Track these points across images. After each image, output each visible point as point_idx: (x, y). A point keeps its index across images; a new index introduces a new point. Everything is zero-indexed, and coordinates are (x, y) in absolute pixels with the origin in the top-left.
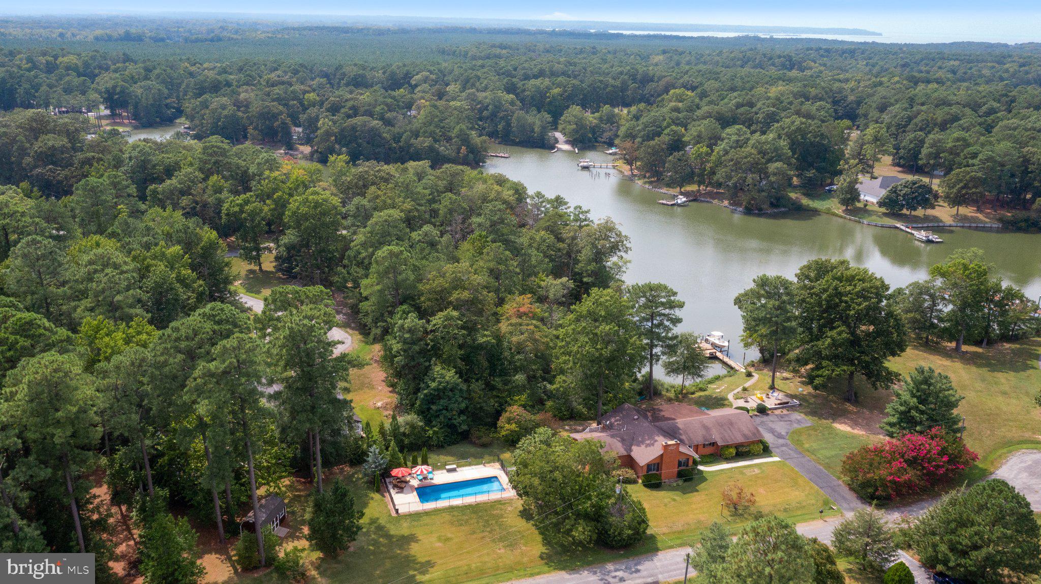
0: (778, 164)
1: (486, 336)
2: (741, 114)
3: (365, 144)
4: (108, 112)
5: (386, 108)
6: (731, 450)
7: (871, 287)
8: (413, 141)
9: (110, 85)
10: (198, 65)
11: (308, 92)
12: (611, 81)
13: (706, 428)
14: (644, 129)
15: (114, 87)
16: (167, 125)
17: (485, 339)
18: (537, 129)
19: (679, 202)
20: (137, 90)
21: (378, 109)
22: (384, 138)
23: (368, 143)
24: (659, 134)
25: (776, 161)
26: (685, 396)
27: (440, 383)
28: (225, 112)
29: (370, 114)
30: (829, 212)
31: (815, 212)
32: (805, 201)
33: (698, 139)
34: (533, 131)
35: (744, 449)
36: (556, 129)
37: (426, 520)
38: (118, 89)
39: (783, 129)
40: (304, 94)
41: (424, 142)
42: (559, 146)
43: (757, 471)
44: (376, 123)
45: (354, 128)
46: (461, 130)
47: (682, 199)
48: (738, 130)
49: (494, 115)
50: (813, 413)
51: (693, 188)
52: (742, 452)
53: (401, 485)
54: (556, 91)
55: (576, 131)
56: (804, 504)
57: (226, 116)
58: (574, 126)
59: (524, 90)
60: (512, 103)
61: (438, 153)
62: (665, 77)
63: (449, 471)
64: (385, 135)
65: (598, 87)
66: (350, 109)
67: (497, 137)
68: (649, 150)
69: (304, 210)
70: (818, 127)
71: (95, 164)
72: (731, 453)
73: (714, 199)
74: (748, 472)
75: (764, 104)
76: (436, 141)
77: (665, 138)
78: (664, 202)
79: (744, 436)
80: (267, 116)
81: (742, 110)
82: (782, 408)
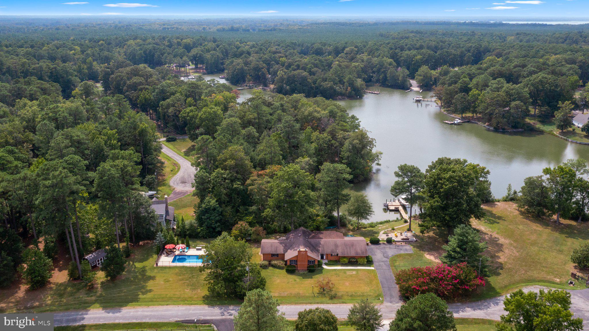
0: (517, 102)
1: (238, 185)
2: (515, 72)
3: (298, 85)
4: (194, 66)
5: (313, 66)
6: (345, 259)
7: (456, 176)
8: (322, 83)
9: (195, 53)
10: (244, 43)
11: (282, 57)
12: (453, 52)
13: (336, 246)
14: (449, 80)
15: (197, 54)
16: (220, 73)
17: (237, 186)
18: (400, 78)
19: (456, 122)
20: (208, 56)
21: (309, 66)
22: (308, 82)
23: (300, 84)
24: (456, 83)
25: (518, 100)
26: (359, 229)
27: (207, 205)
28: (238, 67)
29: (304, 69)
30: (551, 133)
31: (541, 132)
32: (539, 126)
33: (477, 86)
34: (398, 79)
35: (353, 260)
36: (413, 78)
37: (167, 270)
38: (198, 55)
39: (531, 81)
40: (279, 58)
41: (328, 84)
42: (413, 88)
43: (354, 273)
44: (305, 74)
45: (294, 76)
46: (350, 78)
47: (457, 121)
48: (499, 81)
49: (379, 71)
50: (418, 247)
51: (469, 115)
52: (353, 261)
53: (170, 252)
54: (419, 57)
55: (423, 80)
56: (366, 294)
57: (238, 69)
58: (422, 77)
59: (401, 57)
60: (390, 64)
61: (335, 90)
62: (498, 49)
63: (198, 249)
64: (309, 80)
65: (445, 55)
66: (296, 66)
67: (380, 83)
68: (448, 92)
69: (204, 116)
70: (554, 80)
71: (144, 91)
72: (344, 261)
73: (479, 121)
74: (348, 273)
75: (532, 66)
76: (335, 84)
77: (458, 85)
78: (447, 122)
79: (357, 253)
80: (257, 69)
81: (517, 69)
82: (403, 242)
